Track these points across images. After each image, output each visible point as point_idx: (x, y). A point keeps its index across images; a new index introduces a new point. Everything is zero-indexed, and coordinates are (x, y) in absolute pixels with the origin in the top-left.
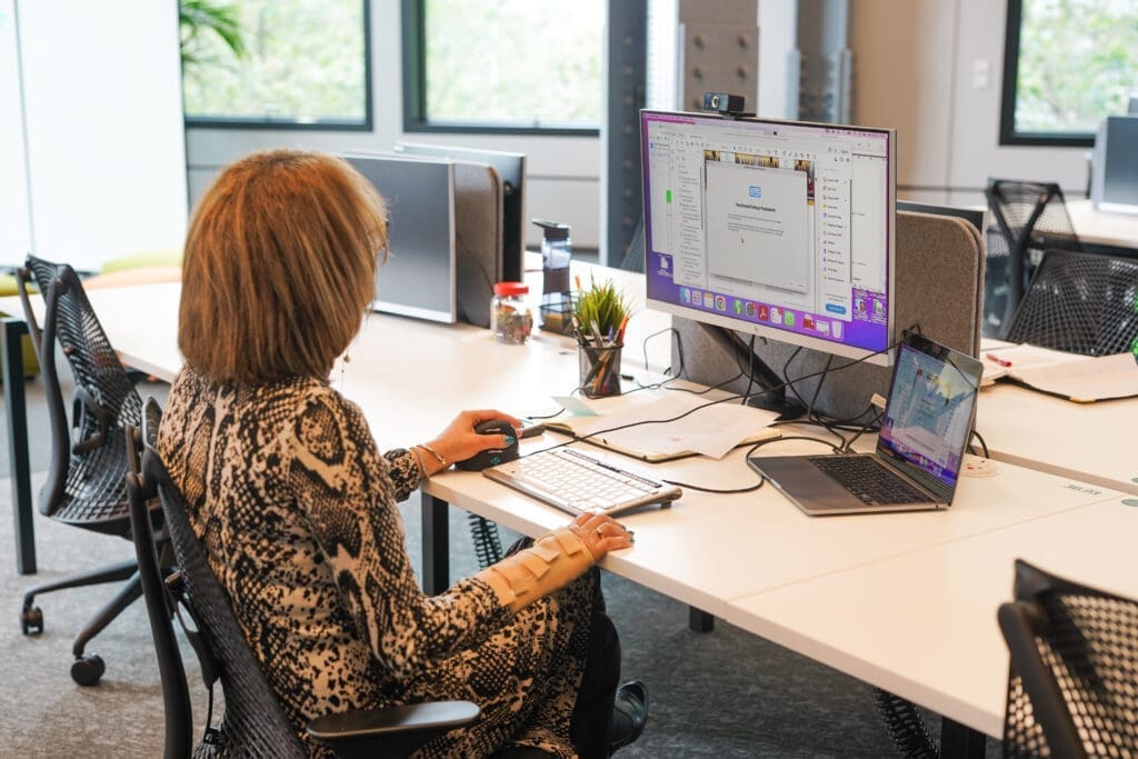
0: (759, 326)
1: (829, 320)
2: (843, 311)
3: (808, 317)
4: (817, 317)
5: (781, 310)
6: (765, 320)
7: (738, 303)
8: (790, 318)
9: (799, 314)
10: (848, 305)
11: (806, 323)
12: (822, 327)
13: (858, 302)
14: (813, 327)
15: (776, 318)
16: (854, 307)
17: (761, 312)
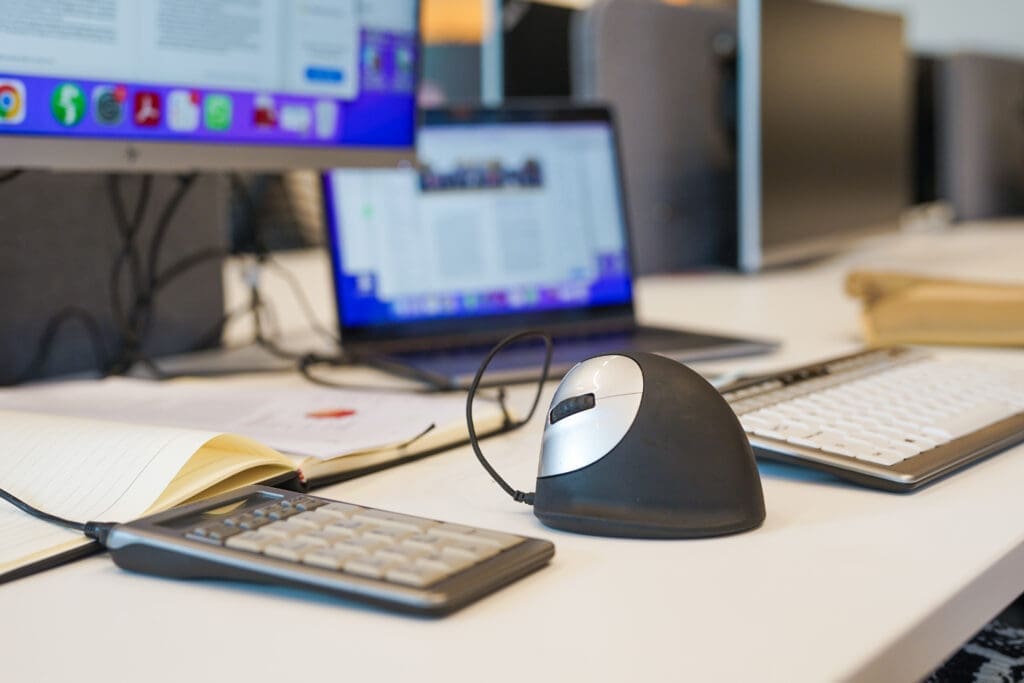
0: (140, 146)
1: (308, 101)
2: (336, 76)
3: (264, 102)
4: (283, 99)
5: (198, 96)
6: (155, 129)
7: (68, 96)
8: (219, 112)
9: (242, 100)
10: (348, 64)
11: (260, 116)
12: (293, 120)
13: (371, 55)
14: (275, 123)
15: (182, 115)
16: (362, 67)
17: (137, 107)
